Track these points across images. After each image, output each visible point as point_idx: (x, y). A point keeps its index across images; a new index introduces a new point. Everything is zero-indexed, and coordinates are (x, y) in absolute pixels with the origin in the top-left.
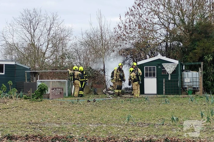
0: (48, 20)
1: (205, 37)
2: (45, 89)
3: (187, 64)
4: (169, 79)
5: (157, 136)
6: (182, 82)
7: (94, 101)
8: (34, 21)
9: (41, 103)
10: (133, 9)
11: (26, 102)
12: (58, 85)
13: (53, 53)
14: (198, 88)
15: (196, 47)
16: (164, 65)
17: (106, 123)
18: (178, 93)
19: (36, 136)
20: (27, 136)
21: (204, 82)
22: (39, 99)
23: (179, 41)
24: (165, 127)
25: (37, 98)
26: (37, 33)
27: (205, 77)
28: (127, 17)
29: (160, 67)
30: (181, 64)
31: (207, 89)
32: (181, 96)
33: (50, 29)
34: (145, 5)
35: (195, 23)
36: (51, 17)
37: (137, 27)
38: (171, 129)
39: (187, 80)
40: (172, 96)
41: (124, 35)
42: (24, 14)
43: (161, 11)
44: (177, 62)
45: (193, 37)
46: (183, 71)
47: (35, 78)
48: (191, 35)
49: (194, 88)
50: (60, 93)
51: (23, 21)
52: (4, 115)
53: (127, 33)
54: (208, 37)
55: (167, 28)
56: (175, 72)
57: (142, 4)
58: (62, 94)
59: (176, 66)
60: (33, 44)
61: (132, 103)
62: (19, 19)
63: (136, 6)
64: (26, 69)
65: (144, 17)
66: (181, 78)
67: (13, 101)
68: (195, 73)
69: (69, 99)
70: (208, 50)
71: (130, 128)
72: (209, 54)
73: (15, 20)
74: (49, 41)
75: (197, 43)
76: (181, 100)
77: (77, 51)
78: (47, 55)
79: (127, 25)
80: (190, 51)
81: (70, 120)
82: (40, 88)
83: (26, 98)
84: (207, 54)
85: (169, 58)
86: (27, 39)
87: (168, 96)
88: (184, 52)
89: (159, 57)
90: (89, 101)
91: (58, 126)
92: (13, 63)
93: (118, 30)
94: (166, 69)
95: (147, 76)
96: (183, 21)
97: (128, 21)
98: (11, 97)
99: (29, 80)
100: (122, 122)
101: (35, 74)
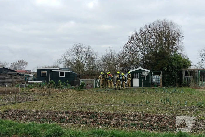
0: (86, 49)
1: (163, 58)
2: (84, 85)
3: (154, 72)
4: (145, 79)
5: (139, 112)
6: (152, 81)
7: (108, 91)
8: (79, 50)
9: (82, 91)
10: (127, 44)
11: (75, 91)
12: (90, 82)
13: (88, 65)
14: (159, 84)
15: (158, 63)
16: (143, 72)
17: (114, 104)
18: (149, 87)
19: (79, 112)
20: (75, 111)
21: (162, 81)
22: (81, 90)
23: (150, 60)
24: (142, 107)
25: (80, 89)
26: (81, 56)
27: (163, 78)
28: (124, 48)
29: (140, 73)
30: (151, 72)
31: (164, 84)
32: (151, 88)
33: (87, 53)
34: (133, 42)
35: (158, 51)
36: (87, 47)
37: (129, 53)
38: (146, 108)
39: (154, 80)
40: (147, 88)
41: (123, 57)
42: (74, 46)
43: (141, 45)
44: (149, 71)
45: (157, 58)
46: (152, 75)
47: (79, 78)
48: (156, 57)
49: (158, 84)
50: (92, 86)
51: (74, 50)
52: (64, 98)
53: (124, 56)
54: (165, 58)
55: (144, 54)
56: (148, 76)
57: (131, 42)
58: (92, 87)
59: (148, 73)
60: (79, 61)
61: (127, 92)
62: (72, 49)
63: (129, 43)
64: (75, 74)
65: (133, 48)
66: (151, 79)
67: (69, 91)
68: (158, 76)
69: (96, 89)
70: (164, 64)
71: (125, 107)
72: (165, 67)
73: (70, 49)
74: (86, 59)
75: (159, 61)
76: (151, 91)
77: (100, 64)
78: (85, 66)
79: (124, 52)
80: (156, 65)
81: (96, 102)
82: (82, 84)
83: (75, 89)
84: (164, 67)
85: (145, 69)
86: (76, 58)
87: (145, 88)
88: (152, 66)
89: (140, 68)
90: (105, 91)
91: (90, 105)
92: (69, 71)
93: (120, 55)
94: (143, 74)
95: (134, 78)
96: (152, 50)
97: (125, 50)
98: (68, 89)
99: (76, 79)
100: (121, 103)
101: (80, 76)
